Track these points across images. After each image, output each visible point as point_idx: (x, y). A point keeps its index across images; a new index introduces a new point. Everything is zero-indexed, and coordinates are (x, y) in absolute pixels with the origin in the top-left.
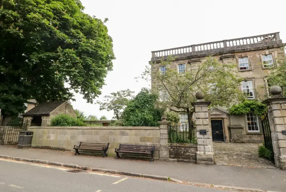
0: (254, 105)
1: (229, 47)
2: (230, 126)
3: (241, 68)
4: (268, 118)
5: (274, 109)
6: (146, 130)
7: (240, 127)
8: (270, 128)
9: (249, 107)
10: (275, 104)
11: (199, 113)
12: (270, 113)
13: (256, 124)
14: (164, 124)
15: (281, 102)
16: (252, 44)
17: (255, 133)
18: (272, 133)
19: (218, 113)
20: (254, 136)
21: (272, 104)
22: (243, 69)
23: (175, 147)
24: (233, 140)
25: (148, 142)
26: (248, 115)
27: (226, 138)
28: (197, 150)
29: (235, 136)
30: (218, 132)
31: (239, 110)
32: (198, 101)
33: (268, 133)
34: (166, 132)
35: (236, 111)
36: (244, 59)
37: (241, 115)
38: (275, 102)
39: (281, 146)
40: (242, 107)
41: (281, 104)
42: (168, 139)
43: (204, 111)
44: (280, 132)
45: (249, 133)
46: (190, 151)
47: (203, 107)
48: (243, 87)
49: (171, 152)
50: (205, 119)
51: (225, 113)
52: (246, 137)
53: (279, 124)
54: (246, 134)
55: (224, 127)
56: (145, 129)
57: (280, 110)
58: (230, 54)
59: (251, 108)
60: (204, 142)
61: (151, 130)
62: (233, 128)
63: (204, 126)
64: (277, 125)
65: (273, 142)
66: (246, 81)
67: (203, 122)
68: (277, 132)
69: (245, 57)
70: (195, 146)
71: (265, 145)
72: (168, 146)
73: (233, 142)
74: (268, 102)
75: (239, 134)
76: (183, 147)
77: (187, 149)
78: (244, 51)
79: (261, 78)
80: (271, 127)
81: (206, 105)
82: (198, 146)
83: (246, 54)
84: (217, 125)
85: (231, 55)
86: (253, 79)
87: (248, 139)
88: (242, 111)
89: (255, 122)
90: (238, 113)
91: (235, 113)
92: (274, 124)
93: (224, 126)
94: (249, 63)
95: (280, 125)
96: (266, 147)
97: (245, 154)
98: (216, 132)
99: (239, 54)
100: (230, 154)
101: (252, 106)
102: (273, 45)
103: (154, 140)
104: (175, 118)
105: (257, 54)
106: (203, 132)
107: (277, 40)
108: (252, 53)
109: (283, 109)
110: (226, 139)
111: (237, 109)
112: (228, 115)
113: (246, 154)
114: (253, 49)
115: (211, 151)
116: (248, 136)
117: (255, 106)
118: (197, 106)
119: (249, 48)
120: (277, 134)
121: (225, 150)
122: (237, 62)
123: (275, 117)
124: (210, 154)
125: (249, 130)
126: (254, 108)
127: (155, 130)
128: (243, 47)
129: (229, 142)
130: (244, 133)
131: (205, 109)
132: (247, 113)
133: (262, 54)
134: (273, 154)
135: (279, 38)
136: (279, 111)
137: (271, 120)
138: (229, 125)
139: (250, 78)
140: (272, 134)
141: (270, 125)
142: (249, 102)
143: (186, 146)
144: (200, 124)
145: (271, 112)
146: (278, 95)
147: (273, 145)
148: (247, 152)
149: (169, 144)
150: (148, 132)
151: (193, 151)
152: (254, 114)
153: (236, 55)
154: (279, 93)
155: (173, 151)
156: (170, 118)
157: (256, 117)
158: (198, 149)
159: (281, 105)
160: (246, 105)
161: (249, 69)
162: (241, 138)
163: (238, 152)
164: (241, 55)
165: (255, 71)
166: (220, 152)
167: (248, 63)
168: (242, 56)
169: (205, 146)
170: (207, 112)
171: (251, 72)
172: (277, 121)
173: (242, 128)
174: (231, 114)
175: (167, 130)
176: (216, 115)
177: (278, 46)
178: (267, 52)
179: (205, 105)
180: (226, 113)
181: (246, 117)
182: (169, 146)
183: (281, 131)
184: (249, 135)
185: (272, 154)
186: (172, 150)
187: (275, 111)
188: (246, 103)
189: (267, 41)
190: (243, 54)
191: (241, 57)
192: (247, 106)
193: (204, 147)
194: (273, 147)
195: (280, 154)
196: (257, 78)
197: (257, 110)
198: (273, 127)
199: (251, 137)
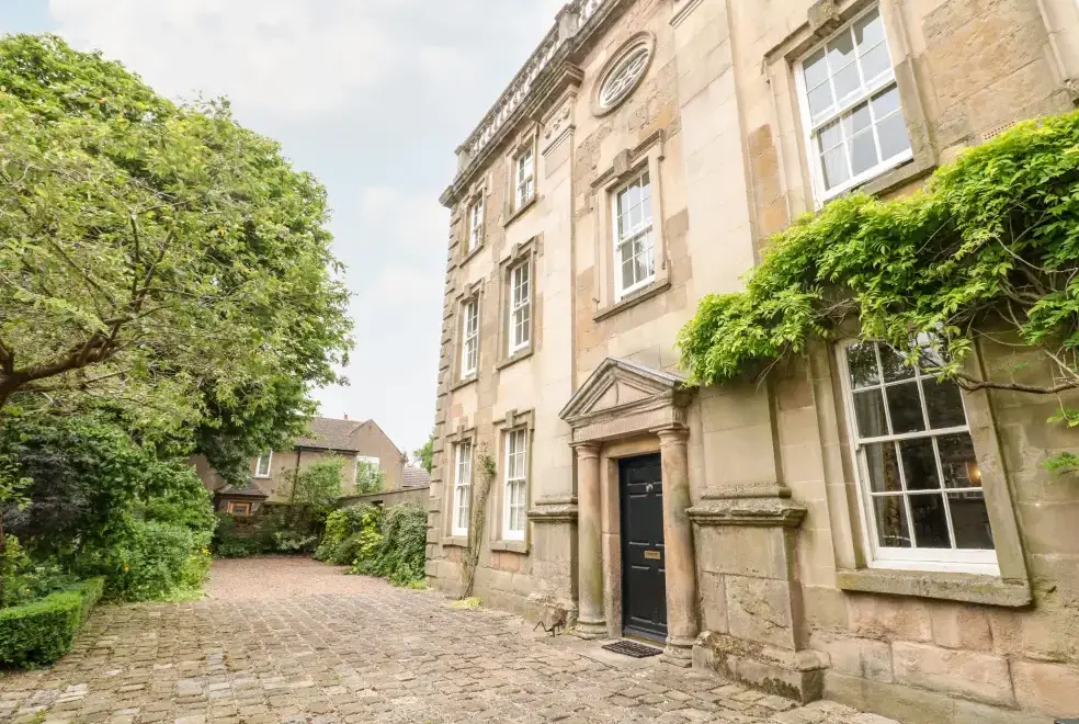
30: (657, 555)
52: (841, 630)
54: (836, 587)
75: (756, 589)
84: (654, 495)
98: (647, 555)
125: (887, 542)
162: (778, 637)
176: (612, 412)
180: (665, 386)
184: (869, 609)
199: (888, 631)
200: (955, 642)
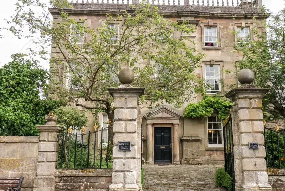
0: (219, 103)
1: (191, 6)
2: (183, 137)
3: (207, 44)
4: (231, 121)
5: (240, 106)
6: (8, 144)
7: (196, 138)
8: (233, 139)
9: (212, 106)
10: (243, 98)
11: (120, 110)
12: (235, 113)
13: (219, 135)
14: (48, 131)
15: (251, 96)
16: (225, 8)
17: (216, 148)
18: (234, 147)
19: (166, 115)
20: (215, 153)
21: (239, 98)
22: (209, 46)
23: (68, 177)
24: (185, 160)
25: (10, 170)
26: (210, 118)
27: (176, 157)
28: (111, 182)
29: (189, 153)
30: (164, 147)
31: (197, 110)
32: (122, 86)
33: (230, 147)
34: (51, 146)
35: (193, 113)
36: (212, 29)
37: (199, 119)
38: (243, 96)
39: (245, 168)
40: (202, 105)
41: (250, 99)
42: (56, 161)
43: (131, 106)
44: (246, 145)
45: (210, 148)
46: (97, 184)
47: (128, 99)
48: (206, 75)
49: (58, 189)
50: (131, 122)
51: (176, 115)
52: (205, 155)
53: (245, 132)
54: (205, 150)
55: (174, 140)
56: (4, 142)
57: (248, 108)
58: (193, 19)
59: (215, 109)
60: (124, 165)
61: (19, 144)
62: (187, 141)
63: (128, 135)
64: (243, 133)
65: (236, 162)
66: (211, 65)
67: (126, 126)
68: (242, 145)
69: (213, 26)
70: (107, 174)
71: (226, 166)
72: (52, 177)
73: (185, 163)
74: (233, 95)
75: (194, 151)
76: (84, 177)
77: (93, 180)
78: (213, 16)
79: (232, 63)
80: (234, 136)
81: (135, 95)
82: (113, 174)
83: (215, 22)
84: (163, 135)
85: (194, 21)
86: (221, 63)
87: (207, 157)
88: (201, 113)
89: (218, 131)
90: (196, 116)
91: (192, 116)
92: (239, 131)
93: (173, 137)
94: (219, 38)
95: (247, 134)
96: (226, 170)
97: (196, 182)
98: (161, 147)
99: (206, 21)
100: (173, 184)
101: (216, 106)
102: (252, 14)
103: (22, 165)
104: (76, 119)
105: (230, 24)
106: (125, 147)
107: (258, 7)
108: (224, 22)
109: (253, 108)
110: (175, 159)
111: (195, 109)
112: (181, 119)
113: (199, 182)
114: (225, 16)
115: (135, 183)
116: (207, 153)
117: (220, 105)
118: (118, 95)
119: (220, 12)
120: (242, 149)
121: (167, 177)
122: (201, 33)
123: (241, 121)
124: (133, 187)
125: (209, 143)
126: (218, 108)
127: (27, 144)
128: (212, 9)
129: (179, 163)
130: (202, 148)
131: (133, 102)
132: (208, 117)
133: (237, 26)
134: (234, 181)
135: (261, 4)
136: (247, 111)
137: (236, 125)
138: (181, 136)
139: (217, 60)
140: (235, 149)
141: (233, 134)
142: (212, 99)
143: (92, 174)
144: (121, 131)
145: (236, 111)
146: (249, 84)
147: (235, 167)
148: (200, 180)
149: (56, 173)
150: (12, 147)
151: (103, 183)
152: (218, 118)
153: (200, 22)
154: (249, 81)
155: (63, 186)
156: (66, 118)
157: (221, 123)
158: (113, 180)
159: (251, 101)
160: (208, 104)
161: (217, 46)
162: (197, 157)
163: (187, 180)
164: (208, 23)
165: (225, 50)
166: (158, 182)
167: (217, 37)
168: (210, 24)
169: (126, 173)
170: (136, 108)
171: (219, 52)
172: (244, 127)
173: (199, 141)
174: (185, 117)
175: (54, 142)
176: (162, 118)
177: (259, 15)
178: (243, 23)
179: (132, 96)
180: (179, 116)
181: (207, 123)
182: (56, 177)
183: (248, 144)
184: (209, 152)
185: (232, 181)
186: (61, 184)
187: (241, 110)
188: (208, 100)
189: (245, 6)
190: (211, 22)
191: (208, 26)
192: (209, 106)
193: (124, 174)
194: (235, 169)
195: (243, 182)
196: (226, 62)
197: (223, 113)
198: (237, 137)
199: (211, 154)
200: (219, 155)
